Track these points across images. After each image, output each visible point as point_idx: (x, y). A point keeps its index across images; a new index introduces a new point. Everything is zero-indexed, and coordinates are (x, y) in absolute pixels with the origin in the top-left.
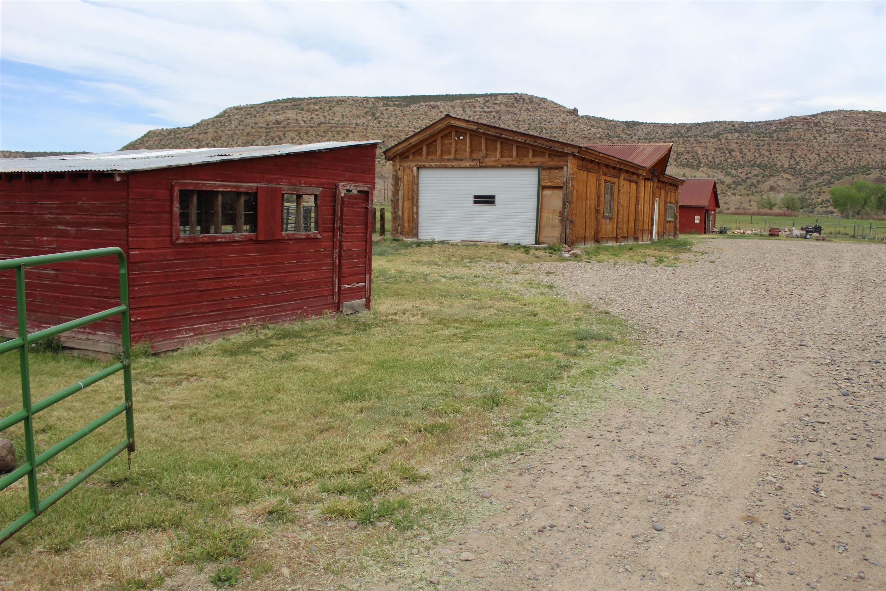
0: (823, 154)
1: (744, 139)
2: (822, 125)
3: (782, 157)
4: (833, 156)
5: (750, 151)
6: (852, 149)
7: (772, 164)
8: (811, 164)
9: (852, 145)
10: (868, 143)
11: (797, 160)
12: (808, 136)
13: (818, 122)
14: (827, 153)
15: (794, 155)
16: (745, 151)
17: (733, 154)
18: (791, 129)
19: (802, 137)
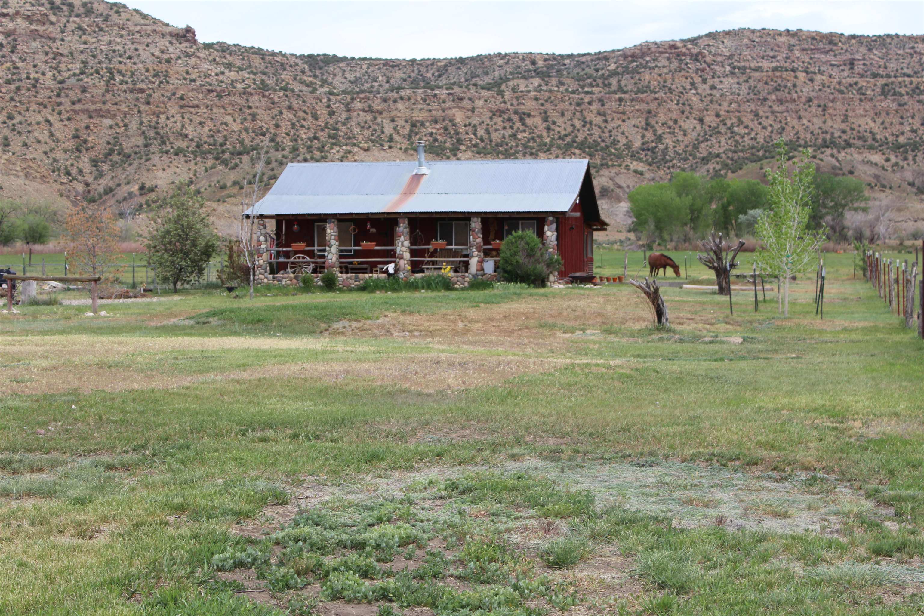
0: (710, 119)
1: (551, 91)
2: (708, 59)
3: (627, 127)
4: (729, 123)
5: (563, 115)
6: (766, 108)
7: (609, 141)
8: (687, 140)
9: (765, 99)
10: (795, 96)
11: (659, 132)
12: (680, 82)
13: (700, 53)
14: (718, 115)
15: (652, 122)
16: (553, 115)
17: (529, 121)
18: (645, 67)
19: (668, 84)
